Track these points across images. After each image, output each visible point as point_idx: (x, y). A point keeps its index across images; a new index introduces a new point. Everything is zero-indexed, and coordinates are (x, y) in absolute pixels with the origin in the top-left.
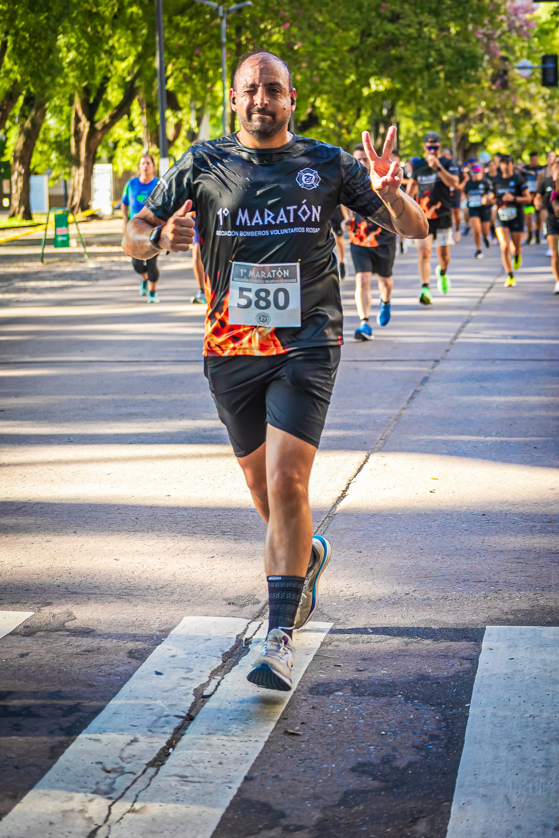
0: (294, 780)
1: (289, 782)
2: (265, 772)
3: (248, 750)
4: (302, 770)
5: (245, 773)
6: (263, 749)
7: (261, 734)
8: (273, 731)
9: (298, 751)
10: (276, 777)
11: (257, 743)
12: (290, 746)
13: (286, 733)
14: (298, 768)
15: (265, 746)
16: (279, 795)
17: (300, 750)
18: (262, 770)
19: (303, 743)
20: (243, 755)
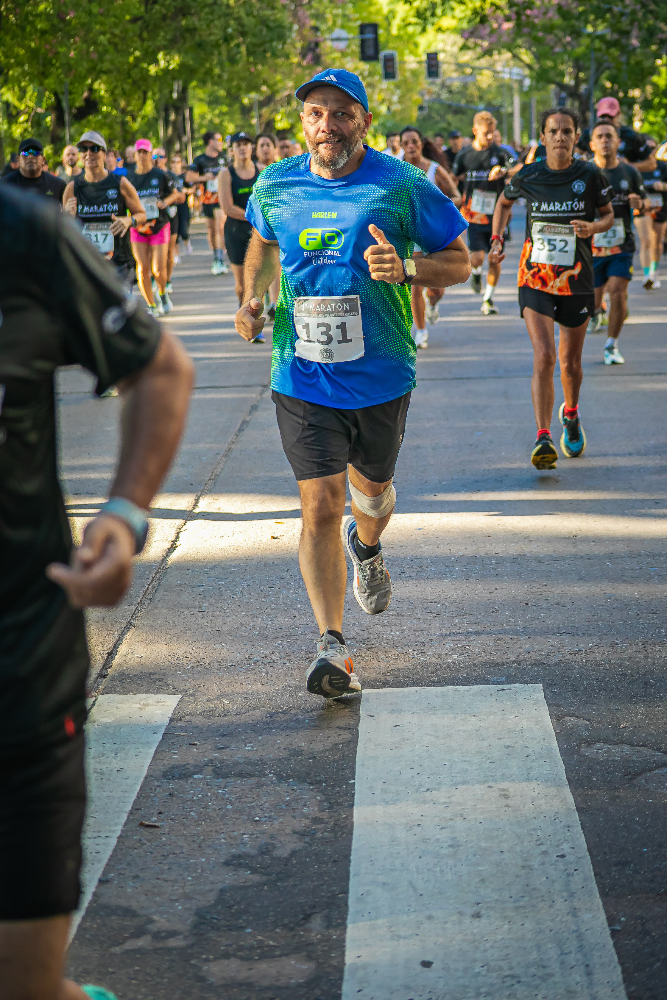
0: (158, 879)
1: (152, 882)
2: (122, 872)
3: (98, 848)
4: (166, 867)
5: (99, 875)
6: (116, 846)
7: (112, 828)
8: (126, 824)
9: (159, 846)
10: (137, 877)
11: (108, 839)
12: (149, 841)
13: (142, 824)
14: (161, 865)
15: (118, 842)
16: (143, 898)
17: (161, 845)
18: (118, 870)
19: (163, 836)
20: (94, 854)
